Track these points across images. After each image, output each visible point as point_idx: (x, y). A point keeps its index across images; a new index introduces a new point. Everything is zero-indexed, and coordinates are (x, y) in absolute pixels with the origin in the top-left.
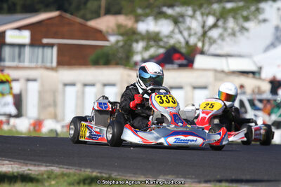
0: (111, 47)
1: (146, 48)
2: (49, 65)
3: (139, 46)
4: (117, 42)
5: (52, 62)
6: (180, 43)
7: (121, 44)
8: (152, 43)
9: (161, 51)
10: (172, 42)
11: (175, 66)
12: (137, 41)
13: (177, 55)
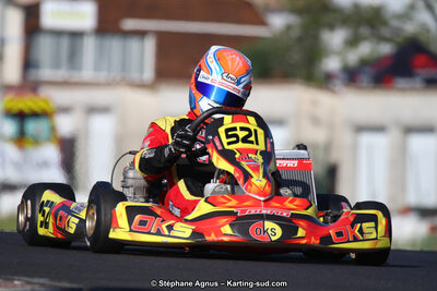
0: (274, 40)
1: (353, 42)
2: (135, 76)
3: (335, 38)
4: (289, 28)
5: (141, 71)
6: (428, 31)
7: (296, 33)
8: (364, 31)
9: (386, 49)
10: (410, 28)
11: (418, 82)
12: (332, 27)
13: (421, 59)
